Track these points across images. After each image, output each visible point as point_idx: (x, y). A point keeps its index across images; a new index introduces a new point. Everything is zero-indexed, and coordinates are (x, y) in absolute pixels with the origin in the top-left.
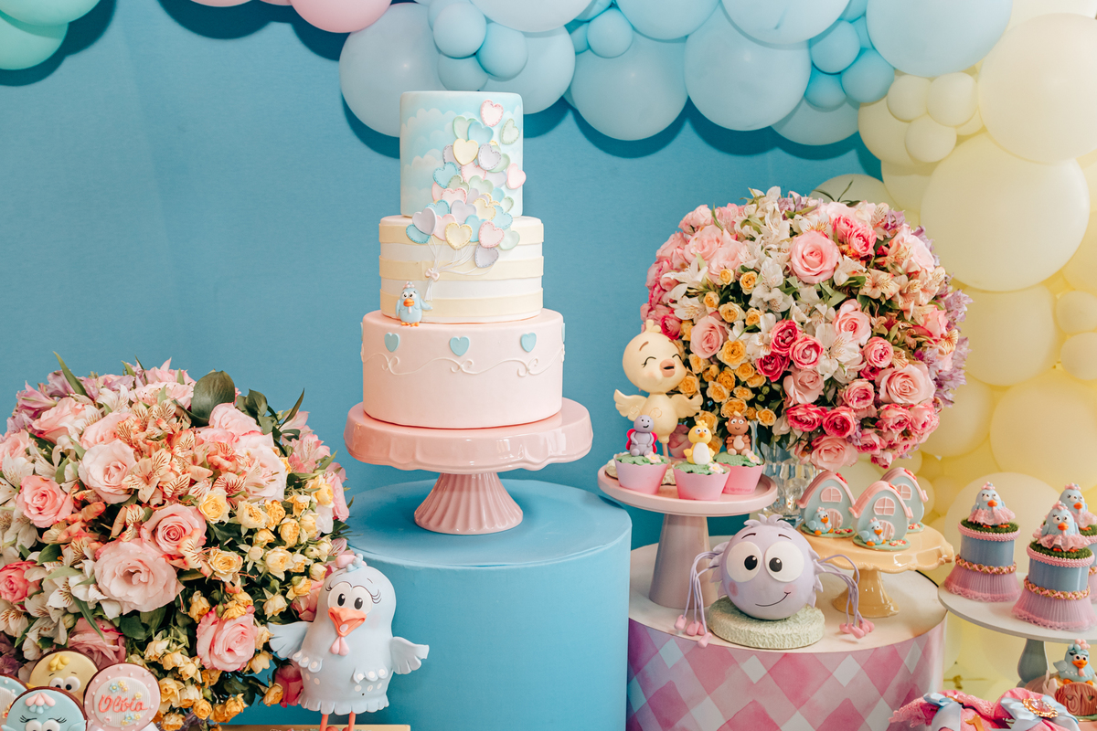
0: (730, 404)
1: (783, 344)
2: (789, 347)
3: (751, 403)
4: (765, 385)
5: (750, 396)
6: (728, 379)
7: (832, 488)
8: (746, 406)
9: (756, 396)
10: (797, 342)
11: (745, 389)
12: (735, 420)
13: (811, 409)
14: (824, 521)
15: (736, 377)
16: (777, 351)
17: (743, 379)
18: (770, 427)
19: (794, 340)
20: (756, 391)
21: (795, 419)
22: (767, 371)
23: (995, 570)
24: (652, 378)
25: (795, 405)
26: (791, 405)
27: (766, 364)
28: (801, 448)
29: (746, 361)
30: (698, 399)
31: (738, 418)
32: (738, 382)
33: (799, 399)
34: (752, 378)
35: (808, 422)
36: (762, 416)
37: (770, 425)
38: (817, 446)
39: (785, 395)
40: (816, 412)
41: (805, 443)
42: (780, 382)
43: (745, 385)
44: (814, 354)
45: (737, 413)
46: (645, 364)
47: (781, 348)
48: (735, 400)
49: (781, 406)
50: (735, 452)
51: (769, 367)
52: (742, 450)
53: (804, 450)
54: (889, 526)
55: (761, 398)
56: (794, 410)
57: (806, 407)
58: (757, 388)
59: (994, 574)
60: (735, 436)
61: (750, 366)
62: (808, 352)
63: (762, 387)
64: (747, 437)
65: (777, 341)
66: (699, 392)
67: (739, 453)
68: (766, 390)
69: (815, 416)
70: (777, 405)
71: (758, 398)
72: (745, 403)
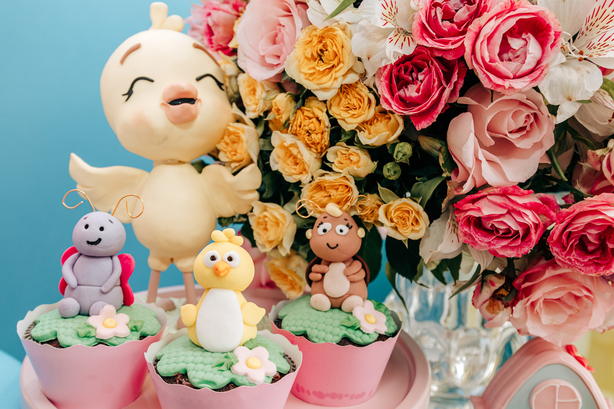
0: (320, 187)
1: (446, 25)
2: (464, 32)
3: (367, 184)
4: (402, 138)
5: (365, 165)
6: (314, 124)
7: (560, 383)
8: (356, 192)
9: (380, 167)
10: (486, 16)
11: (353, 149)
12: (327, 225)
13: (521, 201)
15: (333, 121)
16: (431, 43)
17: (348, 124)
18: (415, 244)
19: (477, 14)
20: (380, 154)
21: (478, 224)
22: (405, 102)
24: (142, 126)
25: (475, 190)
26: (467, 188)
27: (404, 84)
28: (487, 292)
29: (352, 78)
30: (252, 177)
31: (334, 219)
32: (336, 133)
33: (490, 175)
34: (370, 122)
35: (508, 234)
36: (393, 215)
37: (414, 237)
38: (528, 292)
39: (453, 166)
40: (532, 207)
41: (499, 283)
42: (440, 130)
43: (352, 141)
44: (534, 48)
45: (333, 209)
46: (130, 93)
47: (440, 35)
48: (330, 178)
49: (442, 191)
50: (327, 303)
51: (411, 92)
52: (343, 298)
53: (495, 297)
55: (390, 171)
56: (474, 201)
57: (504, 193)
58: (384, 147)
60: (328, 263)
61: (365, 92)
62: (515, 43)
63: (394, 145)
64: (357, 265)
65: (432, 21)
66: (255, 159)
67: (337, 305)
68: (404, 150)
69: (530, 218)
70: (429, 188)
71: (385, 173)
72: (352, 184)
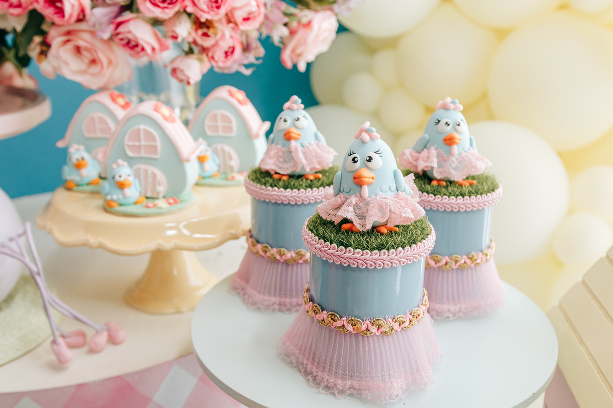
7: (97, 114)
14: (79, 166)
23: (289, 255)
38: (51, 44)
53: (42, 52)
54: (154, 175)
59: (287, 263)
